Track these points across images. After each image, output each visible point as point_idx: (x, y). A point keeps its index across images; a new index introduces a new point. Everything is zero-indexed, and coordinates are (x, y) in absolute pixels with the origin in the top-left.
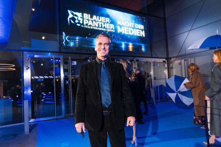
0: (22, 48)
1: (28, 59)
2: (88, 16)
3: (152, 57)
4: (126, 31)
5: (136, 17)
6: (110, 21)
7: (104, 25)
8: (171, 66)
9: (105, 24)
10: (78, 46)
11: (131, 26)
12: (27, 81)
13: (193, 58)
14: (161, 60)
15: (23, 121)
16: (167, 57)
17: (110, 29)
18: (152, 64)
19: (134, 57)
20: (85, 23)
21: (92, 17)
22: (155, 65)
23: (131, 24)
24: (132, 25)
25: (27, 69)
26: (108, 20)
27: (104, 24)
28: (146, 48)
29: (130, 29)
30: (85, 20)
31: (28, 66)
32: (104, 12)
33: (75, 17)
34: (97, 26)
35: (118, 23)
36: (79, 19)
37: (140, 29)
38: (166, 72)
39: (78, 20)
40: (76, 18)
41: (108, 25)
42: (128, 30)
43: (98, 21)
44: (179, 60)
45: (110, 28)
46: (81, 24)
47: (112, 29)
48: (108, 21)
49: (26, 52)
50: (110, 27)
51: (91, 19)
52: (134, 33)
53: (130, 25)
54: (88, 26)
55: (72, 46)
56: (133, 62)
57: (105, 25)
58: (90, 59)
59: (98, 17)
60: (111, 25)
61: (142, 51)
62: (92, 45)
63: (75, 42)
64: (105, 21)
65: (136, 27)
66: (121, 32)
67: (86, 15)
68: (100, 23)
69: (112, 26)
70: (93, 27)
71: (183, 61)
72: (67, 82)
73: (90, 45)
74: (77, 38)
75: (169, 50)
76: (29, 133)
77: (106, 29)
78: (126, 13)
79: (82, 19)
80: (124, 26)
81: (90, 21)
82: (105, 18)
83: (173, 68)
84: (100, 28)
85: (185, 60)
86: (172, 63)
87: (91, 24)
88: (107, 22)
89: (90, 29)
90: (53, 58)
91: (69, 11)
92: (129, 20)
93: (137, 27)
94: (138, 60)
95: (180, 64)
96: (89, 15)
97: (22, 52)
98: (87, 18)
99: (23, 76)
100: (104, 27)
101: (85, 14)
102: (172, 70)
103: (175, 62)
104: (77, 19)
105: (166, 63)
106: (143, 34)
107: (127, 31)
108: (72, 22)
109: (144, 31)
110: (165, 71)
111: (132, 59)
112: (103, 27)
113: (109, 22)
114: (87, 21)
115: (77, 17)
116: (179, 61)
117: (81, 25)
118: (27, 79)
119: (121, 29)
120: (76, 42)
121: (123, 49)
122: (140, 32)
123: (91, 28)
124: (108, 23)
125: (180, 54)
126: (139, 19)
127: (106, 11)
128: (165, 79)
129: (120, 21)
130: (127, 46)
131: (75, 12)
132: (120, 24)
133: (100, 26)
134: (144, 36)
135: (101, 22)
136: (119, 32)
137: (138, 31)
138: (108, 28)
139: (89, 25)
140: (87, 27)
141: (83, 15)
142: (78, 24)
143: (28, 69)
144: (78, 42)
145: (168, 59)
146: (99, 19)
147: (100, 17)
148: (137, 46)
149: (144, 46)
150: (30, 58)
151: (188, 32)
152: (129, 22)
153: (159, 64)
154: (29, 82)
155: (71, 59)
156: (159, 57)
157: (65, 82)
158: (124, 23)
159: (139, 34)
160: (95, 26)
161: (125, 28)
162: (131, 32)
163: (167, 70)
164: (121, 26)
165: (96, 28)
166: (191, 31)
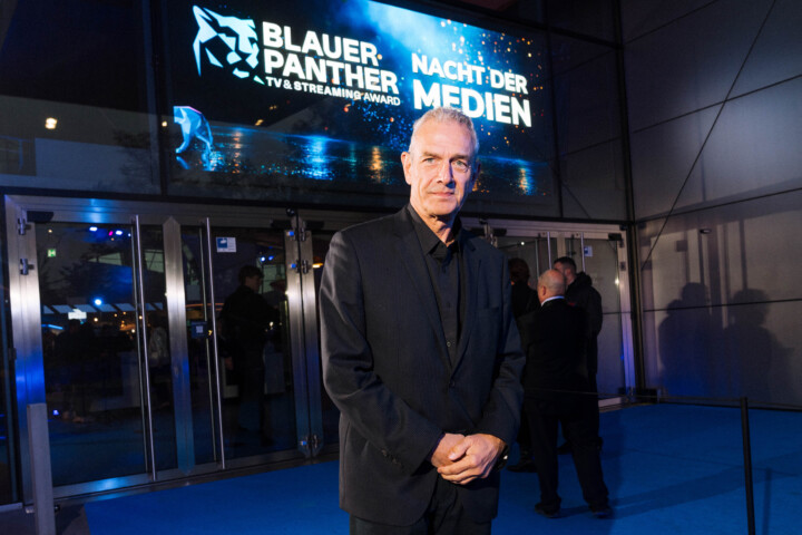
1: (27, 228)
2: (282, 35)
3: (561, 219)
4: (449, 100)
5: (494, 39)
6: (380, 57)
7: (354, 76)
8: (644, 258)
9: (359, 68)
10: (242, 168)
11: (470, 80)
12: (26, 322)
13: (737, 224)
14: (602, 232)
16: (628, 216)
17: (377, 93)
18: (562, 247)
19: (485, 216)
20: (269, 67)
21: (298, 39)
22: (573, 253)
23: (471, 68)
24: (474, 77)
25: (22, 272)
26: (369, 51)
27: (354, 71)
28: (535, 177)
29: (467, 93)
30: (268, 54)
31: (26, 261)
32: (353, 15)
33: (223, 36)
34: (322, 77)
35: (417, 64)
36: (245, 46)
37: (510, 94)
38: (621, 283)
39: (237, 51)
40: (230, 42)
41: (372, 75)
42: (459, 96)
43: (326, 58)
44: (677, 231)
45: (378, 89)
46: (253, 72)
47: (390, 93)
48: (372, 55)
49: (17, 197)
50: (379, 84)
51: (297, 48)
52: (485, 112)
53: (465, 73)
54: (284, 78)
57: (359, 76)
58: (294, 224)
59: (326, 37)
60: (385, 74)
61: (521, 190)
62: (301, 166)
64: (359, 55)
65: (494, 85)
66: (428, 104)
67: (272, 31)
68: (336, 66)
69: (389, 80)
70: (305, 84)
71: (693, 234)
72: (200, 330)
73: (292, 166)
74: (238, 134)
77: (364, 91)
78: (447, 18)
79: (255, 45)
80: (442, 81)
81: (293, 58)
82: (355, 43)
83: (650, 268)
84: (336, 86)
85: (702, 231)
86: (649, 243)
87: (294, 70)
88: (365, 61)
89: (293, 91)
90: (134, 225)
91: (197, 11)
92: (461, 52)
93: (499, 86)
94: (500, 233)
96: (287, 30)
98: (279, 44)
99: (8, 306)
100: (355, 82)
101: (267, 26)
102: (646, 272)
103: (661, 237)
104: (232, 46)
105: (621, 246)
106: (523, 114)
107: (456, 100)
108: (214, 60)
109: (526, 103)
110: (617, 282)
111: (478, 226)
112: (349, 83)
113: (375, 63)
114: (279, 56)
115: (234, 39)
116: (677, 236)
117: (252, 76)
118: (25, 315)
119: (427, 90)
120: (234, 150)
122: (509, 104)
123: (298, 86)
124: (370, 64)
125: (679, 205)
126: (503, 45)
128: (619, 313)
129: (424, 58)
131: (225, 13)
132: (425, 72)
133: (336, 80)
134: (528, 123)
135: (341, 59)
136: (417, 105)
137: (503, 103)
138: (369, 87)
139: (286, 73)
140: (278, 84)
141: (259, 30)
142: (237, 72)
143: (27, 273)
144: (241, 150)
145: (632, 224)
146: (332, 48)
147: (337, 39)
148: (495, 167)
149: (525, 167)
150: (33, 224)
151: (719, 107)
152: (461, 59)
153: (590, 249)
154: (33, 328)
155: (212, 228)
156: (593, 217)
157: (190, 329)
158: (442, 65)
159: (505, 114)
160: (315, 81)
161: (444, 87)
162: (473, 104)
163: (625, 274)
164: (427, 82)
165: (320, 88)
166: (728, 104)
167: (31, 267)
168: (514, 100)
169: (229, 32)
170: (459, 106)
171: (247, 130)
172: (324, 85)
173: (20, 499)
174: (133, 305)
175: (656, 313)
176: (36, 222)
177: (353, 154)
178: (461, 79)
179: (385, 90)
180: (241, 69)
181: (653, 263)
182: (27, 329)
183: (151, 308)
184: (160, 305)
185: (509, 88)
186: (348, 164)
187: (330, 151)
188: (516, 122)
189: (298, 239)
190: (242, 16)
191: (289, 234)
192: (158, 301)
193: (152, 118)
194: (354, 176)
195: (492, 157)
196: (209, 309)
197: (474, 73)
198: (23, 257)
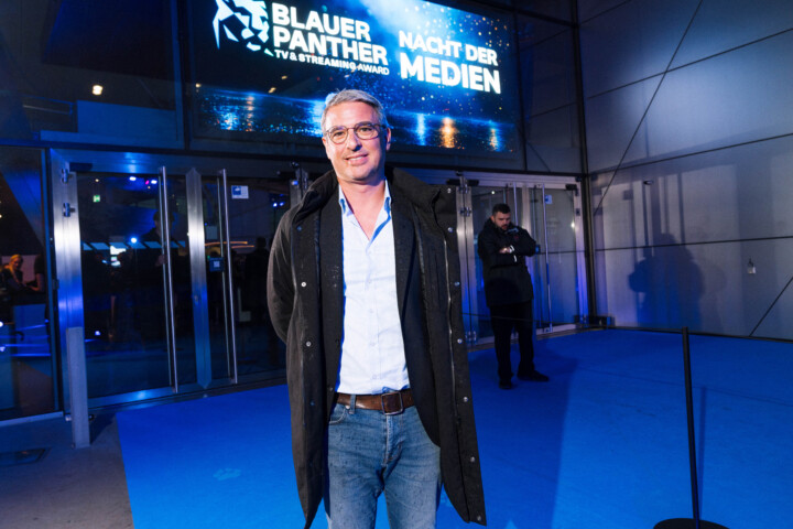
0: (46, 135)
1: (69, 176)
2: (289, 15)
3: (526, 172)
4: (430, 71)
6: (373, 34)
7: (350, 50)
8: (596, 205)
9: (354, 43)
10: (254, 127)
11: (449, 54)
12: (68, 258)
13: (675, 176)
14: (560, 183)
15: (57, 408)
16: (583, 169)
17: (370, 64)
18: (526, 197)
19: (461, 169)
20: (277, 43)
21: (302, 18)
22: (536, 201)
23: (449, 43)
24: (452, 54)
25: (65, 215)
26: (363, 28)
27: (350, 45)
28: (504, 136)
29: (446, 65)
30: (276, 30)
31: (68, 205)
33: (238, 15)
34: (323, 51)
35: (404, 40)
37: (484, 66)
38: (576, 226)
39: (251, 27)
40: (244, 20)
41: (365, 49)
42: (439, 67)
43: (326, 34)
44: (623, 182)
45: (369, 60)
46: (264, 46)
47: (380, 64)
48: (366, 32)
49: (61, 150)
50: (371, 57)
51: (301, 26)
52: (461, 83)
53: (445, 47)
54: (290, 51)
55: (229, 128)
56: (457, 188)
57: (353, 50)
58: (298, 176)
59: (326, 16)
60: (376, 48)
61: (491, 147)
62: (304, 126)
63: (241, 114)
64: (354, 32)
65: (469, 58)
66: (412, 74)
67: (280, 11)
68: (335, 42)
69: (380, 52)
70: (308, 57)
71: (638, 185)
72: (217, 264)
73: (296, 125)
74: (251, 98)
75: (590, 143)
76: (88, 445)
77: (358, 63)
80: (425, 55)
81: (298, 34)
82: (351, 21)
83: (601, 213)
84: (335, 58)
85: (645, 183)
86: (600, 192)
87: (299, 44)
88: (359, 38)
89: (298, 62)
90: (161, 175)
93: (473, 59)
94: (474, 183)
95: (628, 196)
96: (293, 10)
97: (43, 151)
98: (286, 22)
99: (53, 243)
100: (351, 55)
101: (275, 6)
102: (598, 217)
103: (611, 188)
104: (246, 24)
105: (577, 195)
106: (493, 83)
107: (437, 71)
108: (230, 36)
109: (496, 73)
110: (573, 225)
111: (456, 177)
112: (346, 56)
113: (368, 39)
114: (286, 32)
115: (247, 18)
116: (624, 187)
117: (263, 49)
118: (67, 251)
119: (412, 62)
120: (247, 112)
121: (419, 141)
122: (482, 74)
123: (302, 58)
124: (363, 40)
125: (626, 161)
128: (575, 252)
129: (410, 34)
130: (435, 127)
132: (410, 46)
133: (335, 54)
134: (498, 90)
135: (339, 35)
136: (404, 75)
137: (477, 74)
138: (363, 59)
139: (292, 47)
140: (285, 56)
141: (269, 10)
142: (250, 46)
143: (69, 215)
144: (253, 112)
145: (586, 177)
146: (332, 26)
147: (336, 18)
148: (470, 128)
149: (496, 127)
150: (74, 173)
151: (660, 78)
152: (442, 36)
153: (550, 197)
154: (73, 262)
155: (228, 178)
156: (553, 170)
157: (208, 264)
158: (425, 41)
159: (478, 83)
160: (317, 54)
161: (427, 59)
162: (451, 72)
163: (580, 219)
164: (412, 55)
165: (321, 59)
166: (668, 74)
167: (73, 210)
168: (486, 71)
169: (244, 11)
170: (439, 76)
173: (61, 408)
174: (160, 243)
175: (606, 252)
176: (78, 172)
178: (441, 53)
179: (377, 62)
180: (253, 43)
181: (604, 210)
182: (69, 264)
183: (175, 246)
185: (481, 61)
189: (301, 187)
191: (294, 183)
192: (181, 240)
193: (178, 86)
195: (467, 119)
196: (225, 246)
197: (452, 48)
198: (66, 201)
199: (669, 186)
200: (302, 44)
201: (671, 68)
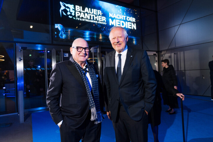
0: (15, 40)
1: (21, 51)
2: (80, 8)
4: (117, 23)
5: (128, 10)
6: (102, 14)
7: (96, 18)
9: (97, 16)
10: (70, 38)
11: (122, 19)
13: (183, 52)
14: (152, 53)
15: (16, 112)
16: (158, 50)
17: (101, 21)
20: (77, 15)
21: (83, 9)
23: (122, 16)
25: (19, 61)
26: (100, 12)
27: (96, 16)
28: (137, 41)
29: (122, 22)
30: (77, 12)
31: (21, 58)
32: (96, 4)
34: (89, 18)
35: (110, 15)
36: (71, 11)
37: (131, 22)
39: (70, 12)
40: (68, 10)
41: (100, 17)
42: (120, 22)
43: (90, 13)
44: (169, 53)
49: (19, 44)
50: (102, 19)
51: (83, 11)
52: (126, 26)
55: (64, 38)
59: (90, 9)
60: (103, 17)
61: (133, 44)
63: (67, 34)
64: (97, 13)
66: (113, 24)
67: (78, 7)
68: (92, 16)
69: (104, 19)
70: (85, 19)
71: (173, 54)
74: (69, 30)
75: (160, 43)
76: (24, 122)
77: (98, 21)
78: (117, 5)
80: (116, 19)
81: (82, 14)
82: (97, 10)
84: (92, 20)
85: (175, 54)
86: (162, 56)
91: (61, 3)
92: (120, 12)
93: (129, 20)
95: (170, 57)
97: (14, 44)
98: (79, 10)
103: (165, 55)
106: (134, 27)
108: (64, 14)
109: (135, 24)
110: (155, 64)
114: (79, 13)
115: (69, 9)
116: (169, 55)
117: (73, 17)
118: (20, 70)
119: (112, 21)
123: (83, 20)
124: (100, 15)
125: (170, 48)
126: (130, 11)
127: (98, 3)
129: (112, 14)
131: (67, 3)
132: (112, 17)
133: (92, 18)
134: (135, 29)
135: (93, 14)
136: (110, 24)
137: (130, 24)
139: (81, 17)
140: (79, 19)
141: (75, 7)
143: (21, 61)
144: (70, 34)
145: (159, 52)
146: (91, 11)
147: (92, 9)
149: (135, 38)
150: (22, 50)
151: (179, 26)
152: (120, 14)
154: (22, 73)
155: (63, 51)
156: (150, 50)
158: (116, 16)
159: (130, 27)
160: (87, 19)
162: (123, 24)
163: (157, 63)
164: (113, 19)
165: (88, 20)
166: (181, 25)
167: (22, 59)
168: (132, 24)
169: (68, 8)
170: (120, 25)
171: (71, 29)
172: (89, 20)
176: (23, 49)
177: (95, 35)
178: (120, 19)
179: (103, 21)
180: (70, 16)
182: (20, 73)
183: (49, 69)
184: (51, 68)
186: (94, 37)
187: (90, 34)
188: (133, 28)
190: (71, 4)
193: (50, 26)
194: (95, 40)
197: (123, 17)
198: (20, 57)
199: (181, 54)
200: (83, 16)
201: (182, 23)
